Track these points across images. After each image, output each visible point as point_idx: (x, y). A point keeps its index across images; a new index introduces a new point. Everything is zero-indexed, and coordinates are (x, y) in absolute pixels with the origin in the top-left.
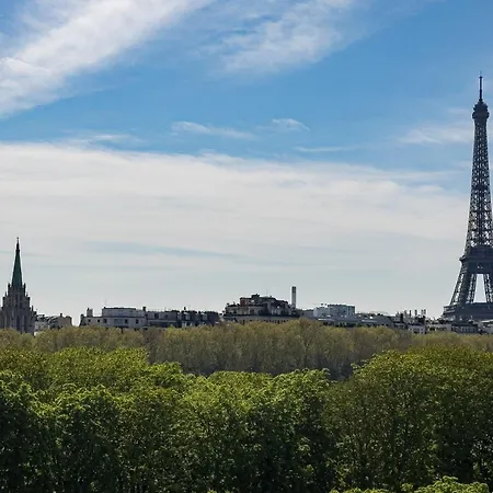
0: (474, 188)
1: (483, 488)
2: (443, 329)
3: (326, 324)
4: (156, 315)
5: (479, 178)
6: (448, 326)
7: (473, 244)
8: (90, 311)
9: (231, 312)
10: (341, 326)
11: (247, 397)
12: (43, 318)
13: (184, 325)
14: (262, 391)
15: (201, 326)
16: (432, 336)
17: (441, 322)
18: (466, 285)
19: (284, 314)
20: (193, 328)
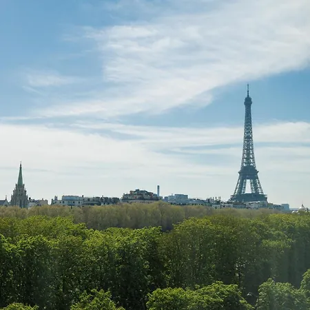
0: (245, 138)
1: (236, 287)
2: (229, 206)
3: (171, 204)
4: (89, 199)
5: (247, 133)
6: (232, 205)
7: (245, 165)
8: (56, 198)
9: (126, 198)
10: (179, 204)
11: (118, 241)
12: (34, 201)
13: (102, 204)
14: (126, 238)
15: (111, 205)
16: (223, 209)
17: (228, 203)
18: (242, 185)
19: (152, 199)
20: (107, 206)
